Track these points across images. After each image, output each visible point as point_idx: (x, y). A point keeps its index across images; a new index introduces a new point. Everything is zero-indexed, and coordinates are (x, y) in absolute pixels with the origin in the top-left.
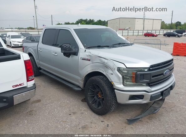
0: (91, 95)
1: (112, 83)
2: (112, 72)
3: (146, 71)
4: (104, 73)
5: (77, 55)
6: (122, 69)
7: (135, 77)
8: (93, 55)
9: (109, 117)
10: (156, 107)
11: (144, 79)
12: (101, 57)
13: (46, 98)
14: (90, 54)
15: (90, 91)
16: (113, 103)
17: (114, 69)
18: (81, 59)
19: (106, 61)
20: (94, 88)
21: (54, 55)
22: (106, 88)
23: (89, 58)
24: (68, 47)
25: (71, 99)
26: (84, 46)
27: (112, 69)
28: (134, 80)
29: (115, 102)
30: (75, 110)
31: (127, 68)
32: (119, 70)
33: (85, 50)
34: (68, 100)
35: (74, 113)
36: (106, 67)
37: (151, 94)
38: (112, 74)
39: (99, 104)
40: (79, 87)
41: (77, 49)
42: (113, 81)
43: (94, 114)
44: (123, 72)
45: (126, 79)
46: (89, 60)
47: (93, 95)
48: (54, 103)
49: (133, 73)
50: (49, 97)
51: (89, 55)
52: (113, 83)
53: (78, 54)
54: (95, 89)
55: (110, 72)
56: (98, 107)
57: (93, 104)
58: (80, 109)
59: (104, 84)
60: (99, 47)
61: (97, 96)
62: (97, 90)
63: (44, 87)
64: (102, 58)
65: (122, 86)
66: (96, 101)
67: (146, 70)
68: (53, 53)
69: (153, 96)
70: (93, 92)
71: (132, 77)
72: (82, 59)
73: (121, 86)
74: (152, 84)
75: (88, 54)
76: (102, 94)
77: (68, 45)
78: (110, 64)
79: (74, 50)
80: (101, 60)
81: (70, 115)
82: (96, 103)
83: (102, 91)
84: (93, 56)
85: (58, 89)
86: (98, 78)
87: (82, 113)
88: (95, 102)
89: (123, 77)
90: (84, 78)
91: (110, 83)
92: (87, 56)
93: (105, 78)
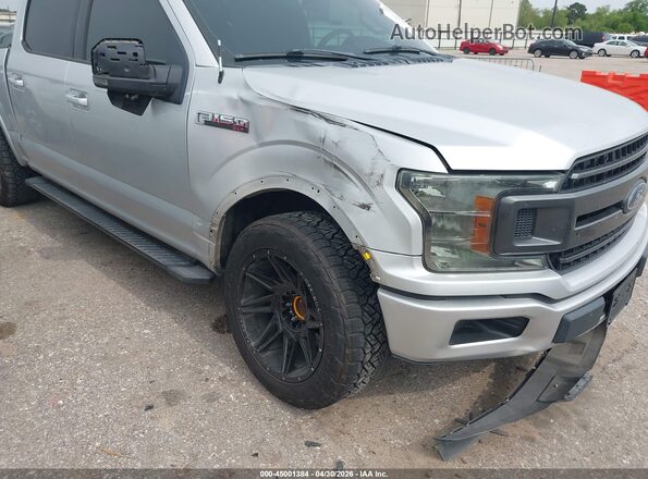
0: (255, 306)
1: (367, 256)
2: (364, 198)
3: (550, 192)
4: (323, 201)
5: (179, 102)
6: (420, 178)
7: (489, 224)
8: (262, 97)
9: (346, 416)
10: (569, 365)
11: (533, 233)
12: (305, 111)
13: (43, 315)
14: (245, 95)
15: (248, 286)
16: (368, 357)
17: (375, 178)
18: (202, 120)
19: (332, 132)
20: (271, 274)
21: (76, 105)
22: (334, 280)
23: (240, 116)
24: (130, 53)
25: (165, 318)
26: (216, 52)
27: (365, 179)
28: (486, 241)
29: (377, 347)
30: (180, 381)
31: (451, 171)
32: (406, 181)
33: (221, 74)
34: (146, 324)
35: (172, 398)
36: (335, 164)
37: (562, 308)
38: (366, 207)
39: (296, 356)
40: (196, 263)
41: (177, 71)
42: (370, 243)
43: (268, 403)
44: (423, 194)
45: (443, 231)
46: (244, 129)
47: (267, 309)
48: (78, 339)
49: (482, 203)
50: (62, 308)
51: (243, 101)
52: (372, 258)
53: (186, 94)
54: (277, 278)
55: (356, 193)
56: (292, 368)
57: (265, 350)
58: (200, 372)
59: (322, 258)
60: (295, 58)
61: (287, 313)
62: (286, 285)
63: (47, 258)
64: (313, 113)
65: (421, 271)
66: (281, 337)
67: (551, 184)
68: (70, 96)
69: (571, 318)
70: (268, 292)
71: (478, 222)
72: (207, 123)
73: (414, 274)
74: (568, 260)
75: (235, 95)
76: (311, 305)
77: (130, 47)
78: (358, 147)
79: (162, 74)
80: (304, 127)
81: (150, 408)
82: (282, 348)
83: (309, 294)
84: (262, 103)
85: (109, 269)
86: (292, 223)
87: (212, 398)
88: (273, 340)
89: (427, 223)
90: (217, 220)
91: (350, 252)
92: (233, 103)
93: (324, 227)
